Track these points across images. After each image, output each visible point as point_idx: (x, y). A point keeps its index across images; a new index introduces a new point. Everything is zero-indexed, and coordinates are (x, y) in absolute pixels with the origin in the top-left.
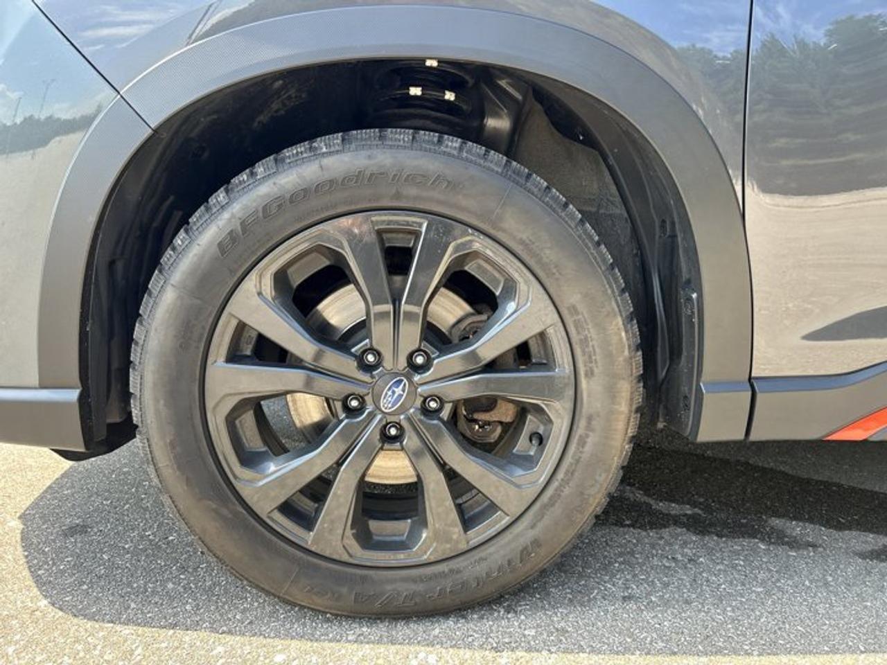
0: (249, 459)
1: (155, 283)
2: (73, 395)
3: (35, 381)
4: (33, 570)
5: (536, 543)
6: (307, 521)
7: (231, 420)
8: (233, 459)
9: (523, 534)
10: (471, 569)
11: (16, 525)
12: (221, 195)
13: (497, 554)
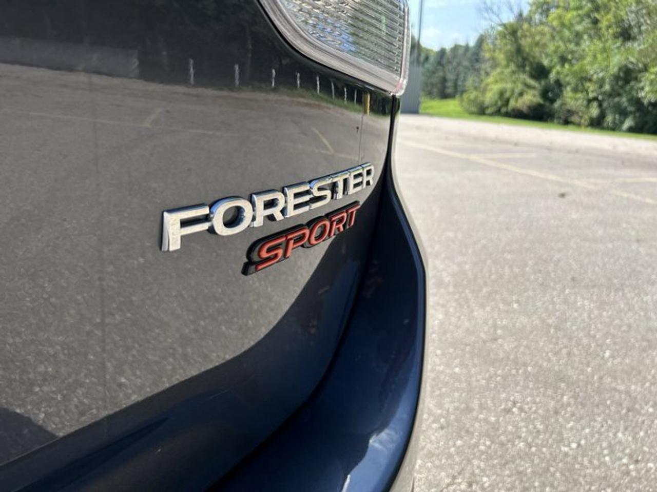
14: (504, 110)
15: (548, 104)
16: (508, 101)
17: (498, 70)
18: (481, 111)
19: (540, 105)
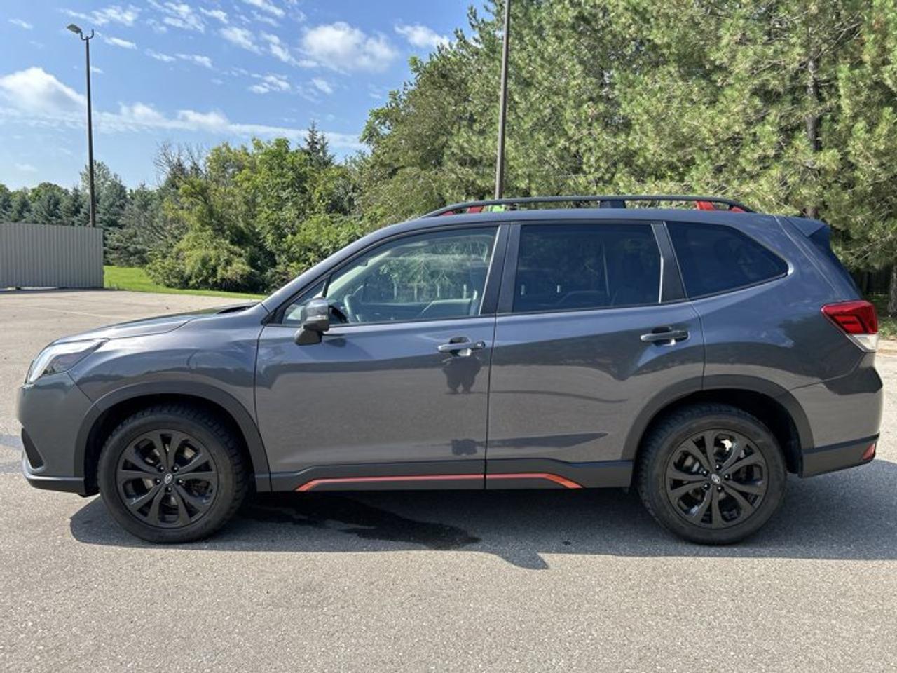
0: (129, 496)
1: (104, 449)
2: (82, 479)
3: (73, 475)
4: (73, 533)
5: (209, 522)
6: (146, 514)
7: (124, 486)
8: (125, 497)
9: (206, 518)
10: (191, 529)
11: (69, 520)
12: (120, 427)
13: (199, 524)
14: (211, 280)
15: (257, 272)
16: (215, 271)
17: (191, 234)
18: (184, 283)
19: (251, 273)
